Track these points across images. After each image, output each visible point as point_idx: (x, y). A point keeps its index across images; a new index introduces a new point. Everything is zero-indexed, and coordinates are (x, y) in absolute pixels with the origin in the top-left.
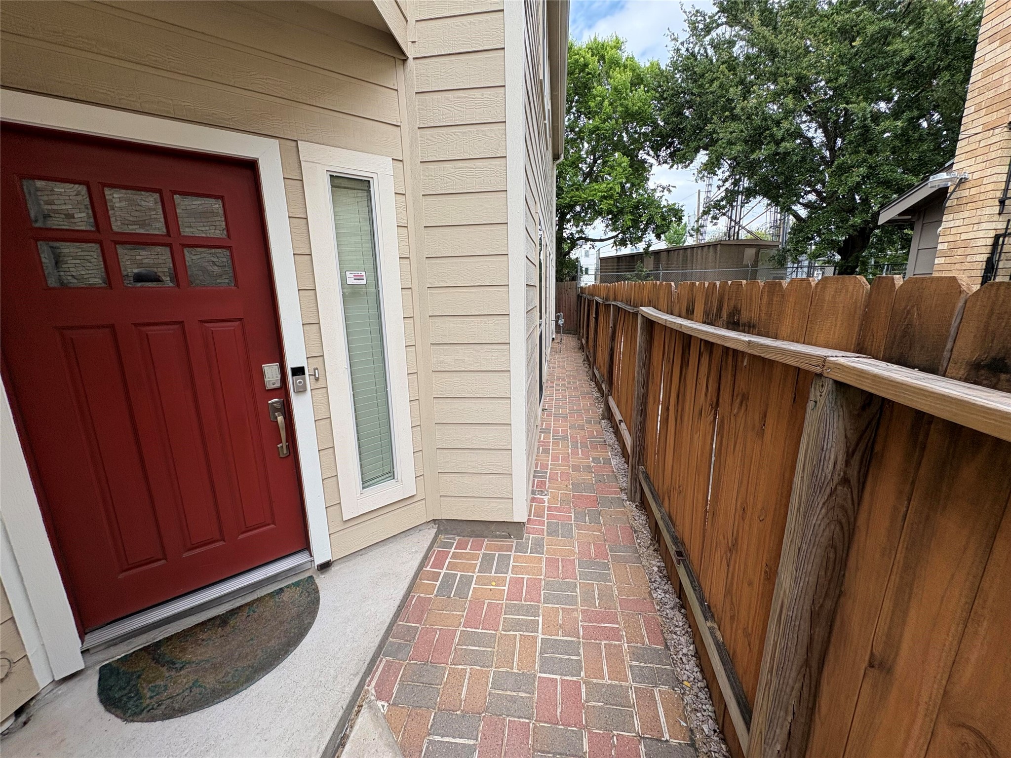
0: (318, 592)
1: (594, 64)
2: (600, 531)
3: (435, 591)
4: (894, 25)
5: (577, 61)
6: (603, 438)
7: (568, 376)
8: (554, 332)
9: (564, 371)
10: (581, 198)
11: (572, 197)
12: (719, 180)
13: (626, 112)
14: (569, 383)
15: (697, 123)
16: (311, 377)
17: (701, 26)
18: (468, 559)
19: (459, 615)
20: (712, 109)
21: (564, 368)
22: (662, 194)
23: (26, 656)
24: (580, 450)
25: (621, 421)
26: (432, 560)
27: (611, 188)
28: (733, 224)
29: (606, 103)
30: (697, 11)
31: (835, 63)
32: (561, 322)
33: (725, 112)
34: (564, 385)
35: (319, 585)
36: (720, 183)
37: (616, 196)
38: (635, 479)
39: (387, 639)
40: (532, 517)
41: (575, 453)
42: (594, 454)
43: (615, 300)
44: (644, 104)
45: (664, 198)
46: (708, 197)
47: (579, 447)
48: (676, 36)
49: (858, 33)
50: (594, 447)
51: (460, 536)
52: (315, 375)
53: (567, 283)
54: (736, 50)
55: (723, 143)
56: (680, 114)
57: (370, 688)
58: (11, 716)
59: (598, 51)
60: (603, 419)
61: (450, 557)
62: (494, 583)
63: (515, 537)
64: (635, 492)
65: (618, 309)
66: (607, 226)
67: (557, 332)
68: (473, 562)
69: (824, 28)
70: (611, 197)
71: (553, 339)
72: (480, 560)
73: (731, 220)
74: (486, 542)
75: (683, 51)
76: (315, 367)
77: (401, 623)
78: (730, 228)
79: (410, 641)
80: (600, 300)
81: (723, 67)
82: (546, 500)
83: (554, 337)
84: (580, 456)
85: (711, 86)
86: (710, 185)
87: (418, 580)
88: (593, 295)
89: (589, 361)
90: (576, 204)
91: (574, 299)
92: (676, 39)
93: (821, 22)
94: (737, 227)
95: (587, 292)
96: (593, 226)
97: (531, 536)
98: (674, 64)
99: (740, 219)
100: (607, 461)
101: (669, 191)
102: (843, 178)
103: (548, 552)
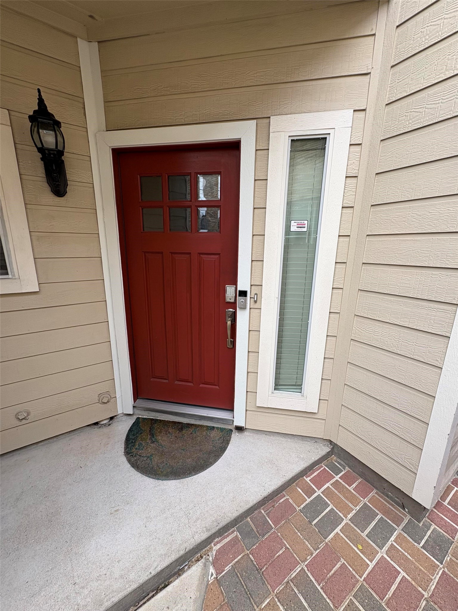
0: (228, 444)
3: (302, 506)
16: (252, 299)
18: (346, 498)
19: (309, 549)
23: (116, 397)
26: (315, 474)
35: (232, 439)
39: (246, 517)
40: (446, 503)
51: (351, 469)
52: (254, 298)
57: (214, 548)
58: (108, 419)
61: (332, 482)
62: (360, 548)
63: (409, 513)
68: (350, 505)
72: (358, 508)
74: (373, 493)
76: (256, 292)
77: (263, 512)
79: (260, 535)
87: (294, 484)
97: (433, 526)
103: (450, 565)
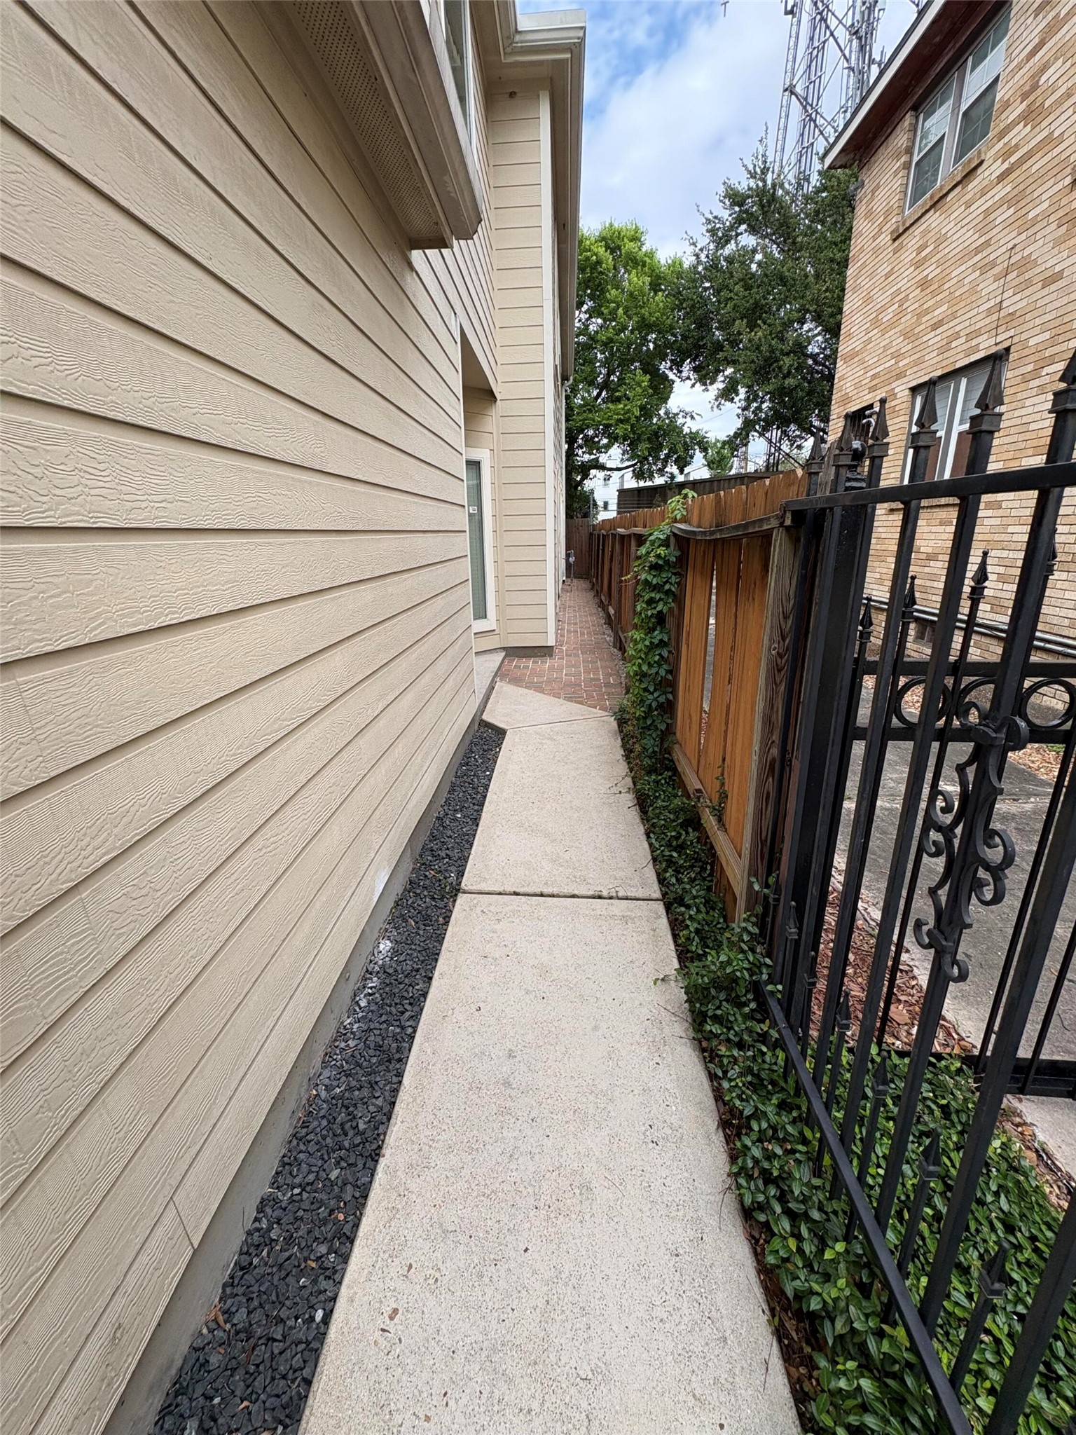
5: (588, 259)
11: (585, 420)
22: (684, 420)
26: (506, 661)
27: (629, 411)
28: (773, 450)
30: (716, 217)
32: (572, 560)
37: (633, 420)
44: (663, 314)
45: (686, 426)
48: (695, 239)
53: (578, 520)
59: (614, 242)
63: (549, 654)
66: (624, 453)
70: (627, 421)
75: (703, 257)
91: (585, 538)
92: (694, 244)
96: (608, 453)
98: (696, 268)
101: (692, 418)
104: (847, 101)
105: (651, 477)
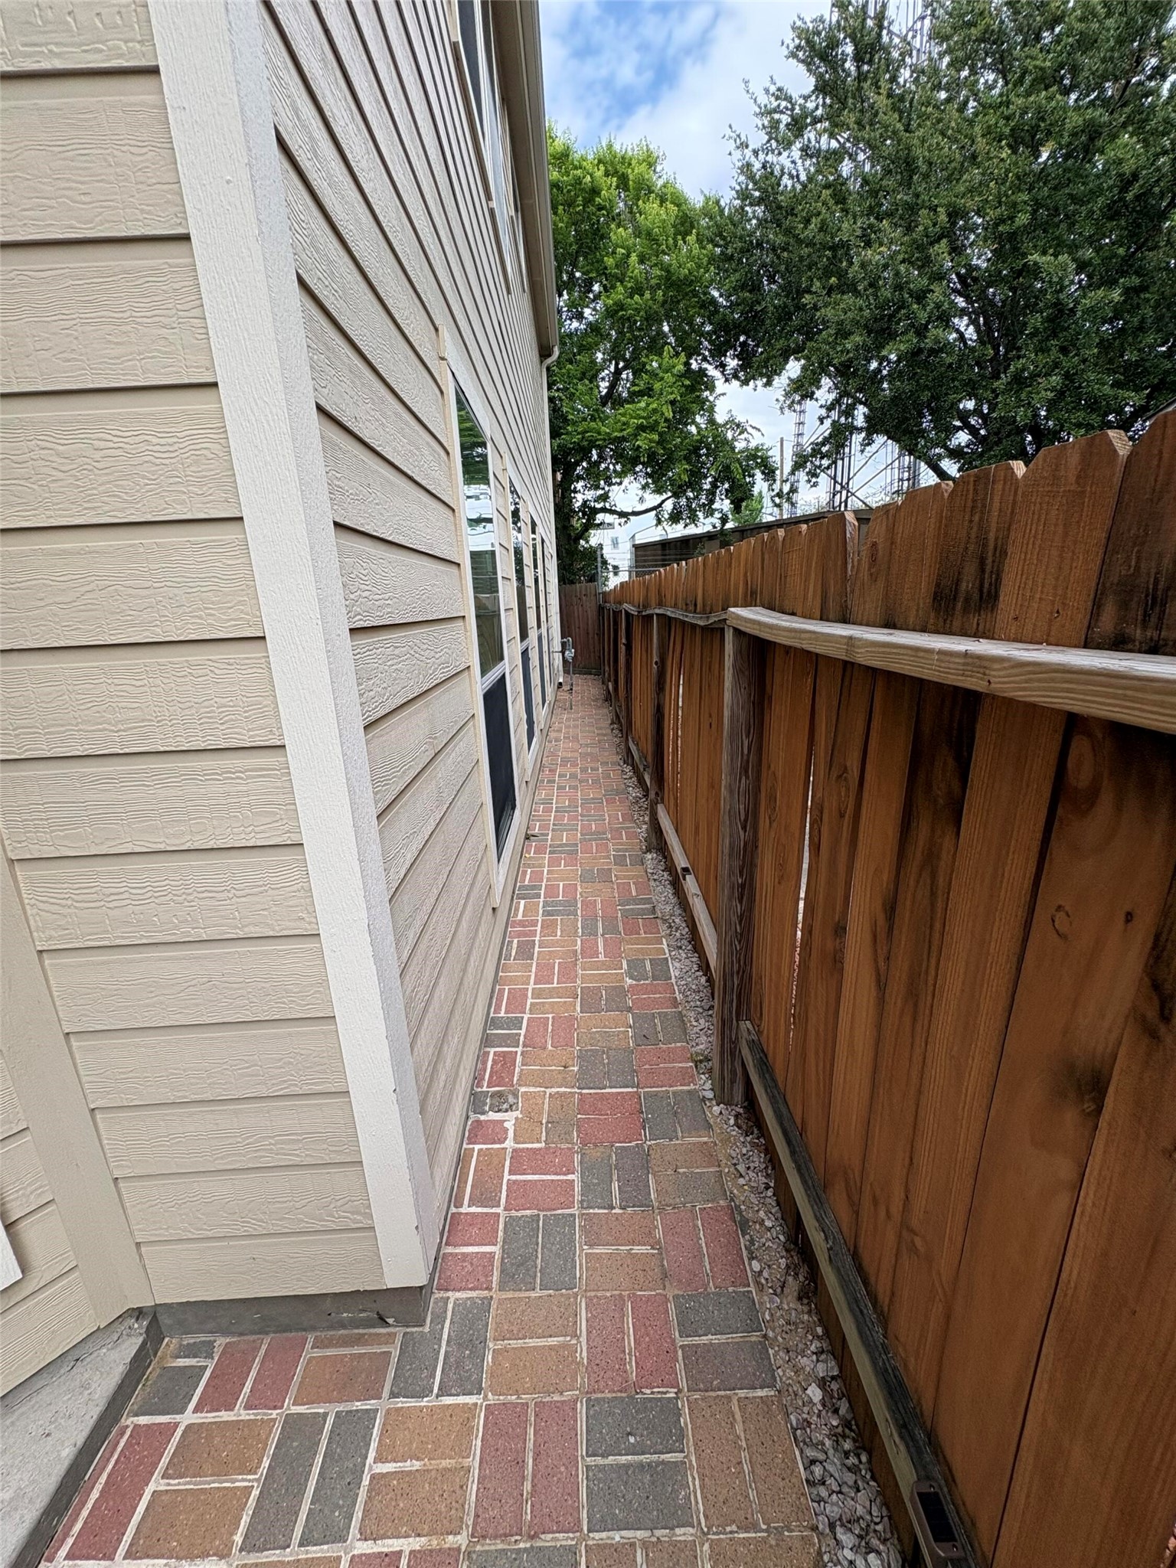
1: (608, 189)
2: (647, 1237)
4: (1106, 118)
5: (578, 181)
6: (648, 901)
7: (584, 756)
8: (562, 673)
9: (576, 746)
10: (599, 433)
11: (585, 431)
12: (821, 406)
13: (668, 278)
14: (584, 770)
15: (784, 303)
17: (785, 119)
20: (809, 274)
21: (576, 739)
24: (600, 941)
25: (685, 870)
26: (95, 1494)
27: (655, 411)
28: (838, 488)
29: (634, 258)
30: (779, 91)
31: (1010, 188)
32: (570, 654)
33: (830, 278)
34: (573, 776)
36: (823, 412)
37: (662, 426)
38: (728, 1046)
40: (465, 1208)
41: (589, 951)
42: (630, 948)
43: (660, 604)
45: (738, 441)
46: (798, 444)
47: (600, 931)
48: (743, 138)
49: (1049, 133)
50: (631, 930)
51: (232, 1334)
53: (582, 586)
54: (846, 168)
55: (830, 335)
56: (756, 288)
59: (616, 167)
60: (648, 850)
63: (398, 1323)
64: (733, 1082)
65: (667, 622)
66: (644, 487)
67: (566, 671)
68: (238, 1482)
69: (989, 127)
70: (652, 428)
71: (560, 684)
73: (836, 482)
74: (308, 1348)
75: (756, 168)
78: (834, 495)
80: (633, 610)
81: (826, 193)
82: (510, 1125)
83: (561, 680)
84: (602, 957)
85: (806, 228)
86: (802, 423)
88: (620, 603)
89: (620, 722)
90: (592, 444)
91: (592, 613)
92: (744, 146)
93: (985, 115)
94: (844, 493)
95: (612, 598)
96: (623, 487)
97: (452, 1298)
98: (743, 195)
99: (849, 479)
100: (661, 969)
101: (746, 430)
102: (1023, 396)
104: (915, 22)
105: (693, 519)
